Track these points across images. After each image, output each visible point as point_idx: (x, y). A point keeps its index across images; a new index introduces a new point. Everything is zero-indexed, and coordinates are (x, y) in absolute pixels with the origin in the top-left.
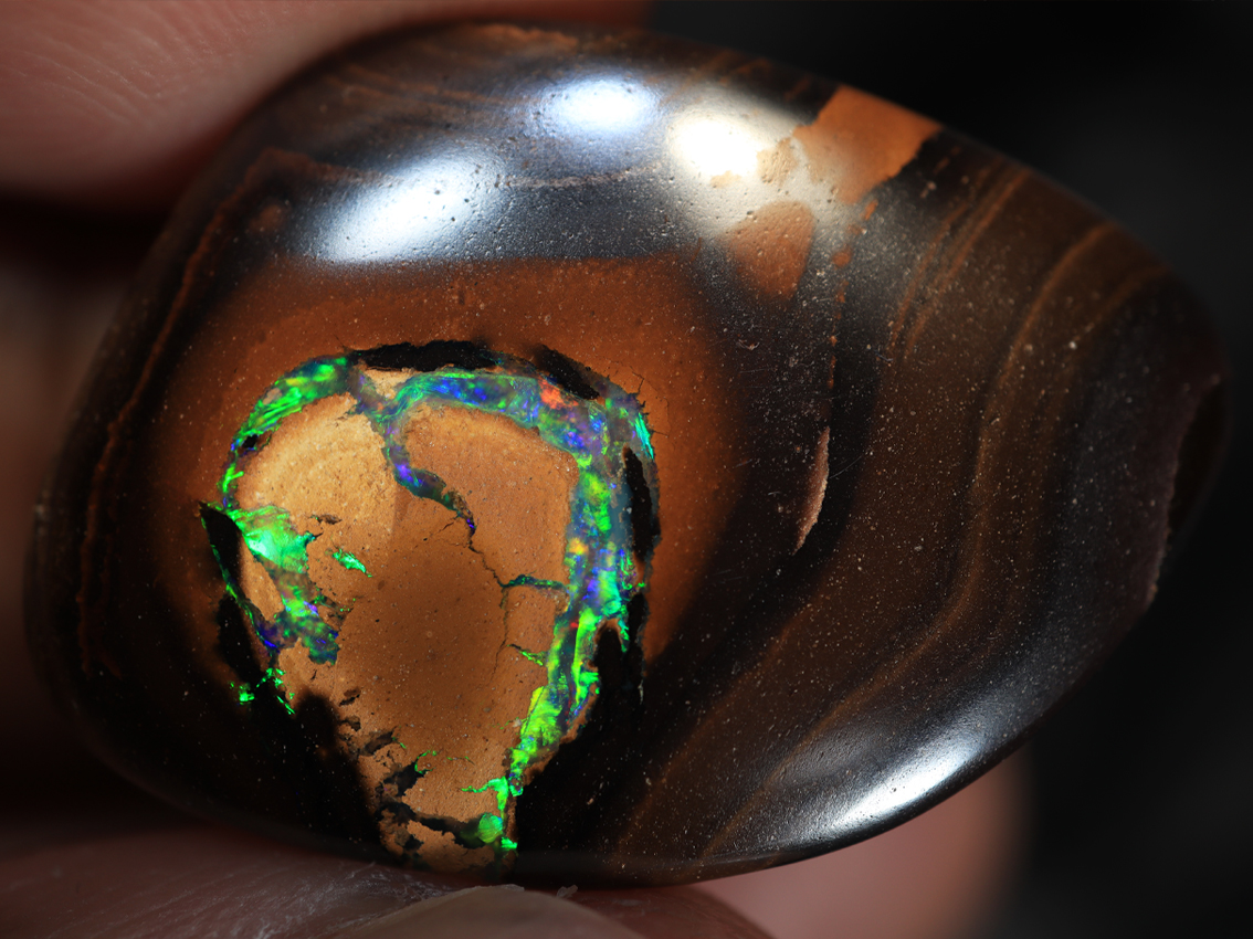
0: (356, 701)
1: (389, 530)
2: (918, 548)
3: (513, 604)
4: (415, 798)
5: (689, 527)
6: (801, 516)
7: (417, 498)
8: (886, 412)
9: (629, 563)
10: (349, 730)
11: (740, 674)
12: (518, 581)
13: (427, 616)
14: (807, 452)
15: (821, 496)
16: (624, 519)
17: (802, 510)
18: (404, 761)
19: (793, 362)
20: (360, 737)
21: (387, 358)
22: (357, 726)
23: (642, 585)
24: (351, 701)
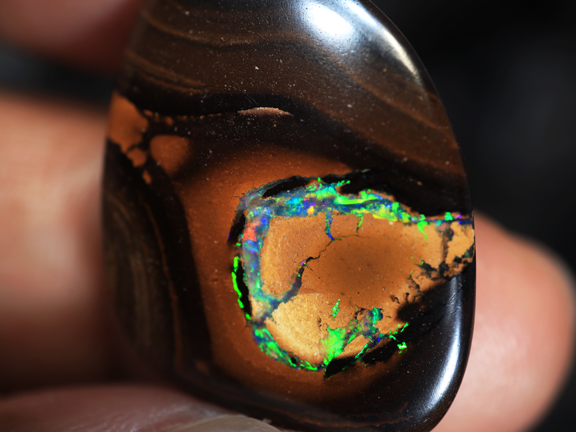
0: (396, 296)
1: (318, 294)
2: (281, 61)
3: (339, 235)
4: (435, 263)
5: (290, 163)
6: (276, 116)
7: (302, 285)
8: (227, 88)
9: (310, 187)
10: (410, 298)
11: (350, 128)
12: (328, 234)
13: (352, 271)
14: (249, 119)
15: (266, 108)
16: (293, 193)
17: (274, 116)
18: (419, 271)
19: (213, 133)
20: (412, 293)
22: (408, 294)
23: (319, 179)
24: (397, 298)
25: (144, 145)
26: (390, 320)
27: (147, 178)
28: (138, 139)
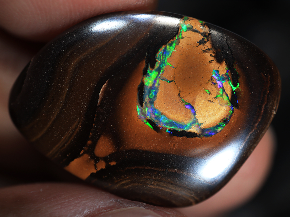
0: (210, 60)
1: (197, 97)
2: (82, 76)
3: (172, 77)
4: (201, 37)
5: (131, 88)
6: (106, 87)
7: (190, 103)
8: (84, 107)
10: (213, 54)
11: (125, 54)
12: (170, 82)
13: (192, 77)
14: (103, 101)
15: (101, 91)
16: (145, 92)
17: (106, 89)
18: (201, 46)
19: (103, 121)
20: (211, 52)
21: (193, 135)
22: (211, 55)
24: (211, 61)
25: (96, 159)
26: (220, 67)
27: (113, 163)
28: (93, 162)
